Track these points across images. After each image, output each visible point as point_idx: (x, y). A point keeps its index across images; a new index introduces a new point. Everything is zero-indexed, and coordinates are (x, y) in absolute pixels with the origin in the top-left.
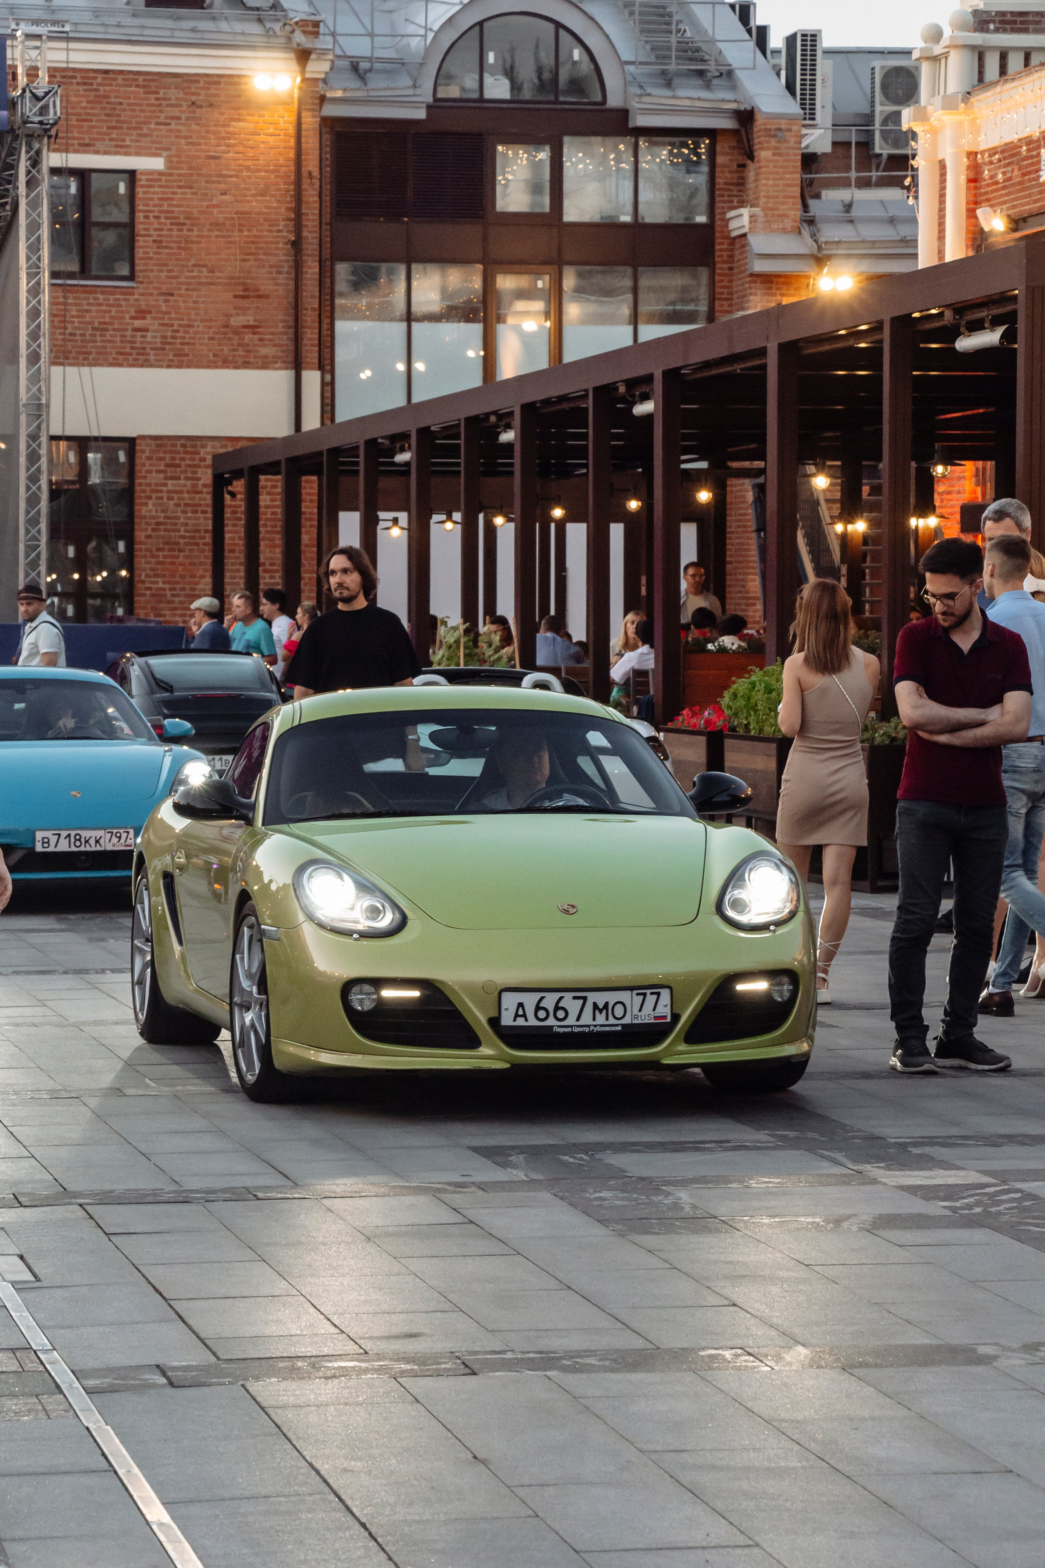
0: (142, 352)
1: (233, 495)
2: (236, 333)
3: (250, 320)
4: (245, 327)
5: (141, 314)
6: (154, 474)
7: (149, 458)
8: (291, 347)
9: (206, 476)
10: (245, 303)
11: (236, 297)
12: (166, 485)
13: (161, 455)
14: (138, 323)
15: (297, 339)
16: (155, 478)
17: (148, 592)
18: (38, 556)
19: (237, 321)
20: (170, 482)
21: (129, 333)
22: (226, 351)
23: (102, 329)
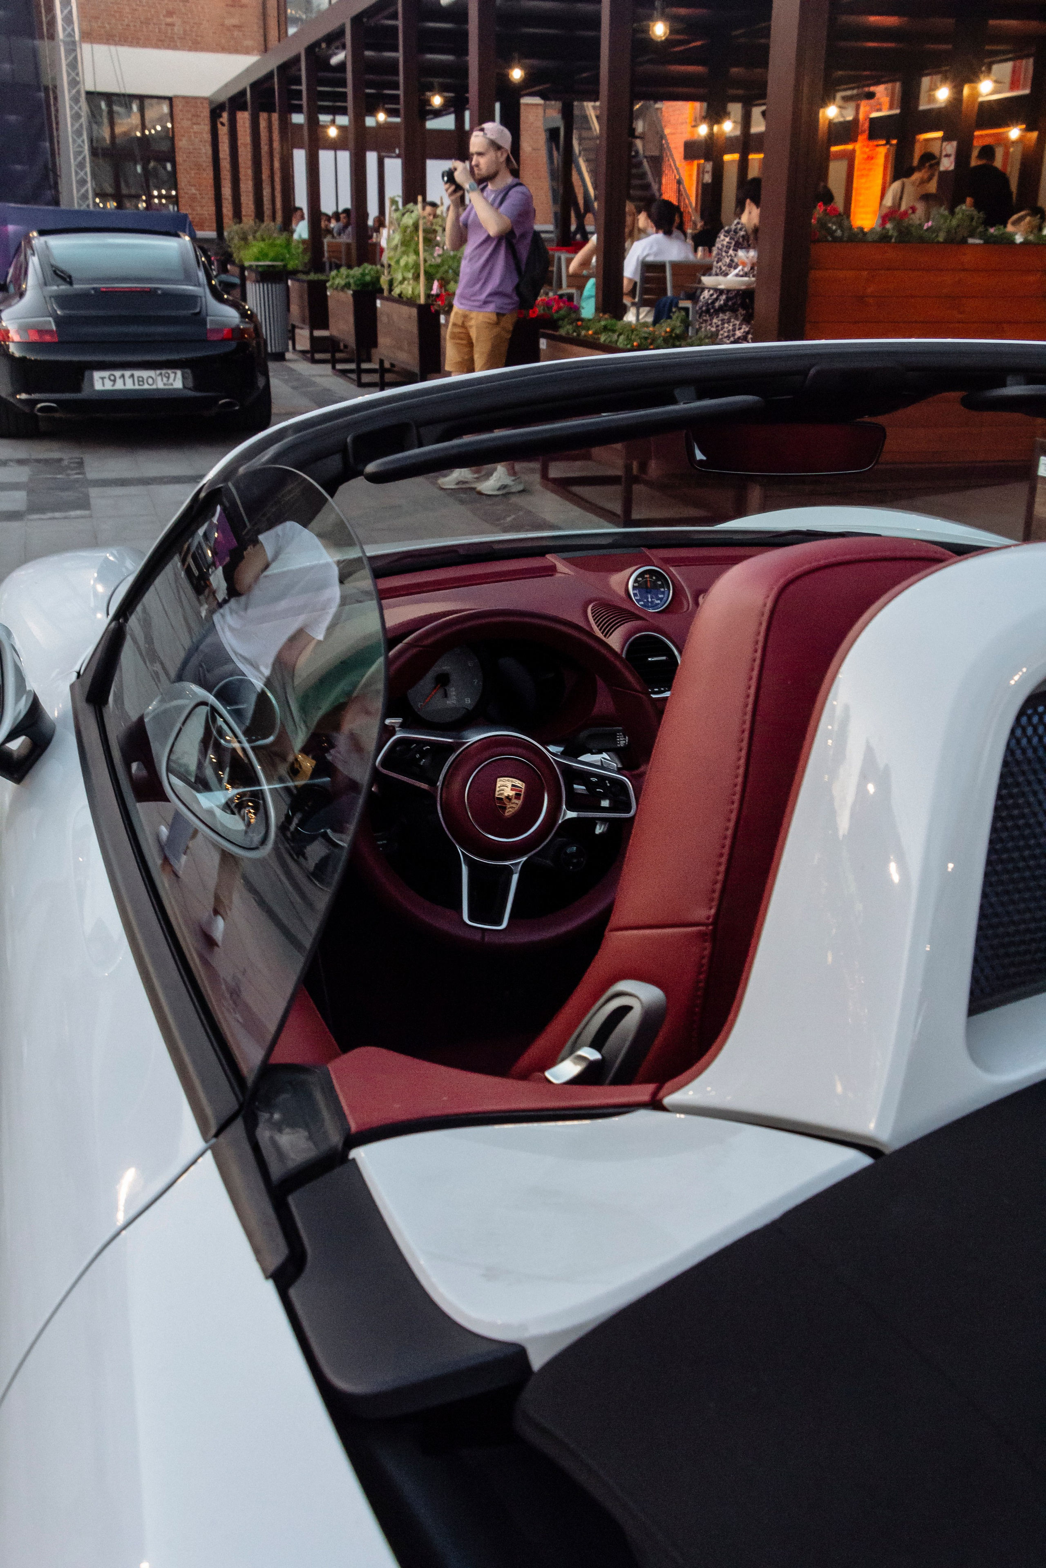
0: (172, 39)
1: (223, 124)
2: (229, 29)
3: (235, 21)
4: (234, 26)
5: (170, 14)
6: (185, 121)
7: (181, 111)
8: (263, 42)
9: (206, 113)
10: (232, 10)
11: (227, 5)
12: (193, 129)
13: (188, 108)
14: (169, 20)
15: (265, 36)
16: (186, 123)
17: (187, 196)
18: (84, 158)
19: (229, 22)
20: (195, 127)
21: (163, 27)
22: (223, 41)
23: (147, 22)
